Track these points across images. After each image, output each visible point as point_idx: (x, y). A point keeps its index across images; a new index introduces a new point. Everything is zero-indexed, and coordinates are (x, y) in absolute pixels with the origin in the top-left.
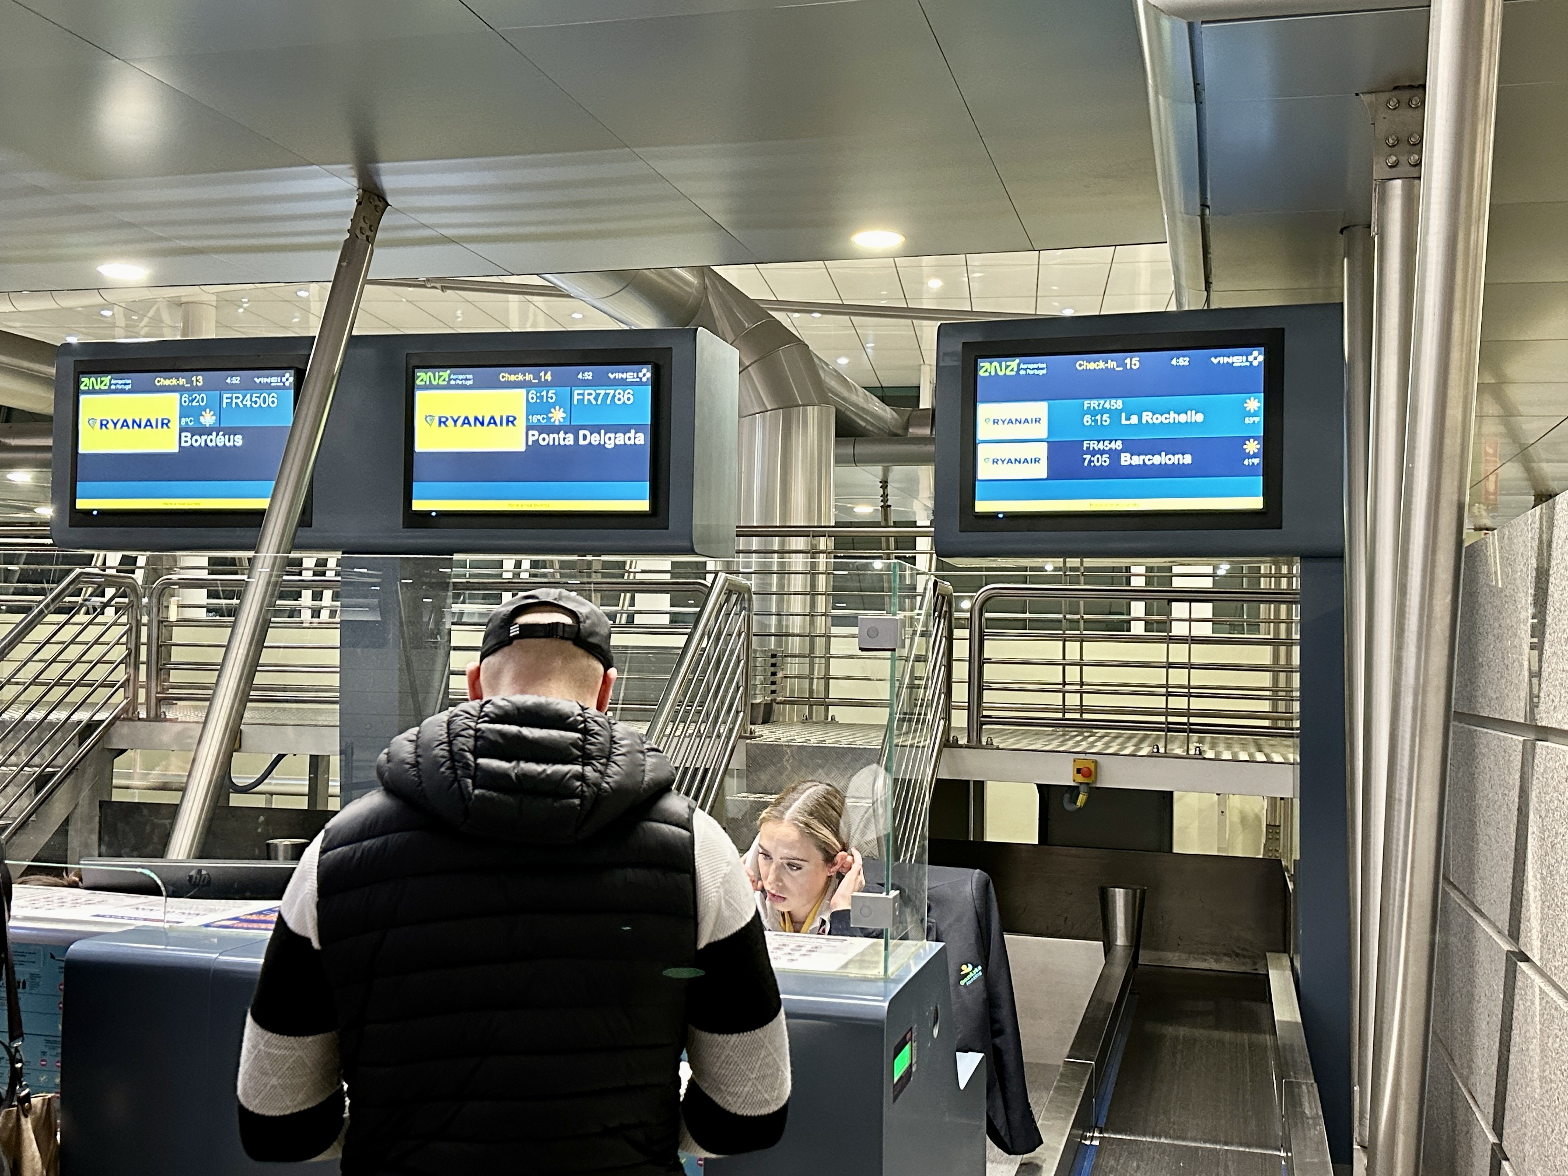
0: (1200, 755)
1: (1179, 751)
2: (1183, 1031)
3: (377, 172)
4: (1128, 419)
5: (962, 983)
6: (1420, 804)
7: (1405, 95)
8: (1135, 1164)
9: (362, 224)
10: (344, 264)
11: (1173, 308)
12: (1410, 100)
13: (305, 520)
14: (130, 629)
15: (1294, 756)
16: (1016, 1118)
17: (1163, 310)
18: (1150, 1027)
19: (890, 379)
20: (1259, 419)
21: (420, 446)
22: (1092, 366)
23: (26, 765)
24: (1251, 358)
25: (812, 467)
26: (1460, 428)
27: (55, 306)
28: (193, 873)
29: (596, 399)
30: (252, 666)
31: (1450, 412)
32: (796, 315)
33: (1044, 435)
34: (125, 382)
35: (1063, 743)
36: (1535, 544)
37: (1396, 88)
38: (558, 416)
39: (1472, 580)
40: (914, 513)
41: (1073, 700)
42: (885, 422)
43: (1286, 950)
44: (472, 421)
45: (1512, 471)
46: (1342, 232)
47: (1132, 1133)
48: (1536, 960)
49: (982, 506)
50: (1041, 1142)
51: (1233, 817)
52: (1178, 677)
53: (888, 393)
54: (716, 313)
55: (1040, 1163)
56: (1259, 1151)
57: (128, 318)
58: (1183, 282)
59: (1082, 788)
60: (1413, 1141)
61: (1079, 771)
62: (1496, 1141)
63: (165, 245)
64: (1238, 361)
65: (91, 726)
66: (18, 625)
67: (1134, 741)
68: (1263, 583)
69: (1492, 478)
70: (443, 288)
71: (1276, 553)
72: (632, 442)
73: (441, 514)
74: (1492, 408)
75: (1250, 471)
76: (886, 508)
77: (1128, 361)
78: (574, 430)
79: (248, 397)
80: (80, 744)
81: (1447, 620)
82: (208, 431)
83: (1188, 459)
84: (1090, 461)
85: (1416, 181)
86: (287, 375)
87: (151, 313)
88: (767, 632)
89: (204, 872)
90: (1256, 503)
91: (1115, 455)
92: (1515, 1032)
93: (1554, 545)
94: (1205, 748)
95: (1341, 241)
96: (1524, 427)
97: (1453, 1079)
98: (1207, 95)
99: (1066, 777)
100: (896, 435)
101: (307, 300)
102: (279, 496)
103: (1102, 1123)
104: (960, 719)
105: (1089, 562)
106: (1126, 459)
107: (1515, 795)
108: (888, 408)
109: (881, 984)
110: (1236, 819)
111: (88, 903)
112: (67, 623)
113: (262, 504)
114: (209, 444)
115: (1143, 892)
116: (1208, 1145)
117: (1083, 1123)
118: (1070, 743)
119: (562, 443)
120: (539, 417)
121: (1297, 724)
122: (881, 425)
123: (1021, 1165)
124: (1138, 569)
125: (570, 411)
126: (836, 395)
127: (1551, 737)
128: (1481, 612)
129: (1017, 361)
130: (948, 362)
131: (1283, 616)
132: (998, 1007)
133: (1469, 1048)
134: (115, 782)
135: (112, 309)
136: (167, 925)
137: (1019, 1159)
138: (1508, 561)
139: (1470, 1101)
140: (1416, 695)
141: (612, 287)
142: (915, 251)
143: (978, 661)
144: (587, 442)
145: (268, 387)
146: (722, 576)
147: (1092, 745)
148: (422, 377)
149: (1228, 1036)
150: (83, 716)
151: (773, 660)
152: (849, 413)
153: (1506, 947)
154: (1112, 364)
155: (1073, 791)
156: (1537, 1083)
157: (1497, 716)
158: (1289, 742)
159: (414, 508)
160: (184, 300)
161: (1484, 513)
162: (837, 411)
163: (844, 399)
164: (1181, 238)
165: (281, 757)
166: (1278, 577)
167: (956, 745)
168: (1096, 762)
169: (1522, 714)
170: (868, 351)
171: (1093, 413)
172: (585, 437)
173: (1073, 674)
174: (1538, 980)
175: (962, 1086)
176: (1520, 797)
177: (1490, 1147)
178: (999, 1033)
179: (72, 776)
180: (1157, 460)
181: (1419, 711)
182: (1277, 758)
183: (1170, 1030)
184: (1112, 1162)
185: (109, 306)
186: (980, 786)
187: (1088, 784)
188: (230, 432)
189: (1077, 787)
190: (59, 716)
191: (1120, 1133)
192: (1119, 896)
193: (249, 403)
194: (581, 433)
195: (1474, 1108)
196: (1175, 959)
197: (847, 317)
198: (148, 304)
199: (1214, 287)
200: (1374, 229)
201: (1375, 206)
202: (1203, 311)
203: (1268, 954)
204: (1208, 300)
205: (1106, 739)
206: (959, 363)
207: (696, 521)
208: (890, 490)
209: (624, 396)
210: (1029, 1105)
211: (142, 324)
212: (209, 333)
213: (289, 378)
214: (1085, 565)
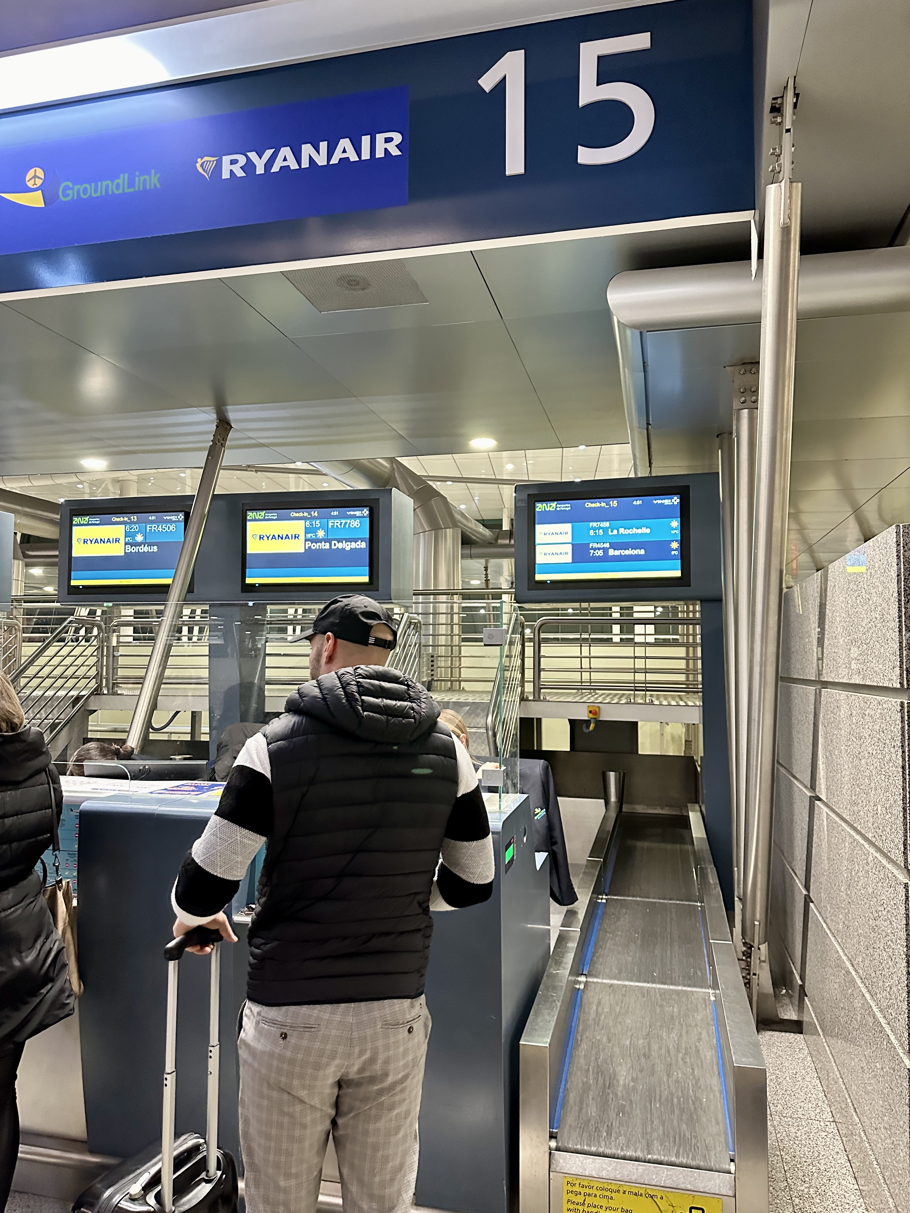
0: (652, 703)
1: (641, 701)
2: (646, 844)
3: (227, 411)
4: (612, 532)
5: (536, 818)
6: (765, 722)
7: (749, 367)
8: (624, 911)
9: (219, 437)
10: (210, 458)
11: (632, 475)
12: (751, 370)
13: (190, 590)
14: (99, 648)
15: (699, 703)
16: (564, 887)
17: (626, 477)
18: (630, 842)
19: (487, 516)
20: (678, 532)
21: (249, 551)
22: (593, 505)
23: (45, 719)
24: (673, 500)
25: (449, 558)
26: (780, 532)
27: (52, 483)
28: (141, 768)
29: (341, 525)
30: (164, 665)
31: (775, 524)
32: (438, 483)
33: (570, 541)
34: (96, 519)
35: (581, 698)
36: (819, 590)
37: (744, 364)
38: (321, 534)
39: (787, 611)
40: (501, 584)
41: (586, 676)
42: (486, 537)
43: (697, 802)
44: (277, 537)
45: (804, 558)
46: (717, 436)
47: (622, 896)
48: (823, 797)
49: (539, 577)
50: (577, 899)
51: (668, 737)
52: (640, 664)
53: (486, 523)
54: (399, 482)
55: (577, 910)
56: (687, 903)
57: (90, 488)
58: (638, 463)
59: (592, 721)
60: (765, 893)
61: (590, 712)
62: (807, 893)
63: (115, 449)
64: (667, 502)
65: (78, 698)
66: (40, 647)
67: (618, 697)
68: (680, 615)
69: (795, 561)
70: (256, 471)
71: (686, 599)
72: (359, 547)
73: (262, 585)
74: (794, 526)
75: (674, 558)
76: (487, 581)
77: (611, 503)
78: (329, 541)
79: (160, 526)
80: (73, 707)
81: (776, 629)
82: (139, 544)
83: (642, 552)
84: (593, 553)
85: (755, 410)
86: (181, 515)
87: (103, 486)
88: (428, 644)
89: (147, 767)
90: (678, 573)
91: (605, 550)
92: (815, 837)
93: (828, 590)
94: (654, 699)
95: (717, 440)
96: (810, 535)
97: (784, 865)
98: (649, 368)
99: (584, 715)
100: (491, 543)
101: (184, 478)
102: (177, 577)
103: (607, 891)
104: (529, 688)
105: (593, 605)
106: (611, 552)
107: (811, 716)
108: (487, 530)
109: (498, 814)
110: (669, 738)
111: (89, 783)
112: (65, 646)
113: (168, 581)
114: (140, 551)
115: (624, 774)
116: (661, 901)
117: (597, 891)
118: (586, 698)
119: (323, 548)
120: (312, 535)
121: (700, 686)
122: (483, 538)
123: (567, 911)
124: (616, 609)
125: (327, 532)
126: (461, 523)
127: (828, 686)
128: (792, 625)
129: (556, 503)
130: (520, 504)
131: (691, 632)
132: (554, 830)
133: (791, 847)
134: (90, 728)
135: (82, 484)
136: (131, 793)
137: (565, 908)
138: (804, 599)
139: (793, 874)
140: (761, 667)
141: (346, 469)
142: (501, 449)
143: (538, 657)
144: (336, 547)
145: (171, 521)
146: (406, 615)
147: (597, 699)
148: (250, 515)
149: (669, 846)
150: (74, 693)
151: (432, 659)
152: (467, 533)
153: (809, 794)
154: (603, 504)
155: (587, 722)
156: (826, 862)
157: (802, 678)
158: (696, 696)
159: (247, 582)
160: (120, 479)
161: (791, 580)
162: (462, 532)
163: (465, 525)
164: (636, 440)
165: (177, 712)
166: (688, 612)
167: (527, 700)
168: (599, 707)
169: (814, 676)
170: (476, 501)
171: (595, 529)
172: (335, 545)
173: (586, 663)
174: (825, 809)
175: (538, 869)
176: (814, 717)
177: (803, 896)
178: (555, 843)
179: (69, 725)
180: (627, 552)
181: (762, 674)
182: (690, 704)
183: (639, 844)
184: (612, 910)
185: (81, 483)
186: (539, 720)
187: (595, 719)
188: (150, 545)
189: (589, 721)
190: (62, 693)
191: (615, 895)
192: (612, 775)
193: (161, 530)
194: (333, 542)
195: (795, 878)
196: (640, 809)
197: (464, 484)
198: (101, 481)
199: (653, 465)
200: (734, 434)
201: (734, 423)
202: (648, 477)
203: (689, 805)
204: (650, 472)
205: (604, 696)
206: (525, 505)
207: (393, 586)
208: (489, 572)
209: (355, 523)
210: (571, 880)
211: (98, 492)
212: (133, 494)
213: (181, 516)
214: (591, 606)
